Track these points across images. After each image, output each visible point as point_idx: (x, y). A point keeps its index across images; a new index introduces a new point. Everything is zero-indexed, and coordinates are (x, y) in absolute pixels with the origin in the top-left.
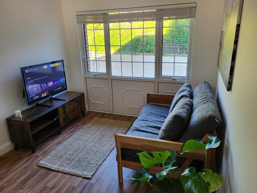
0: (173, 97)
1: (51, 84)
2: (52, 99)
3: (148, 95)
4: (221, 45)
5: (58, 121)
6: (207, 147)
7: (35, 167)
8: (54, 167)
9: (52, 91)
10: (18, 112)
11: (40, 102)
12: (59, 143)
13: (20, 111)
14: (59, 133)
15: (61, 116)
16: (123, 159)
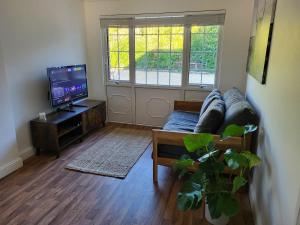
0: (202, 103)
1: (73, 89)
2: (72, 106)
3: (176, 102)
4: (250, 50)
5: (81, 127)
6: (245, 132)
7: (63, 170)
8: (83, 169)
9: (74, 96)
10: (43, 115)
11: (62, 107)
12: (83, 150)
13: (44, 114)
14: (81, 141)
15: (84, 123)
16: (159, 156)
